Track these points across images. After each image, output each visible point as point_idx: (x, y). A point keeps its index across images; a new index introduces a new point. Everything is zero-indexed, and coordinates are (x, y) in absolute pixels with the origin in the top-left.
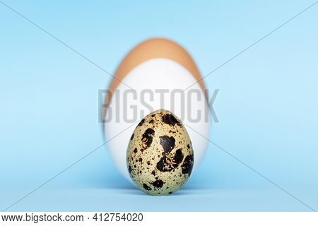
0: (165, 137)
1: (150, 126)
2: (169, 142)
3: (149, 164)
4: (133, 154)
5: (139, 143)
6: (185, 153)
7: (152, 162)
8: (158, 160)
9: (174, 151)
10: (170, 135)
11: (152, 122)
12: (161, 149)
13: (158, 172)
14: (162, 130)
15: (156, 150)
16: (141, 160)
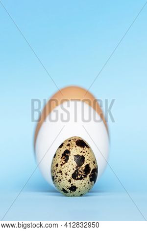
0: (78, 156)
1: (68, 148)
2: (80, 159)
3: (66, 175)
4: (55, 168)
5: (59, 160)
6: (92, 167)
7: (68, 173)
8: (72, 172)
9: (84, 166)
10: (81, 154)
11: (69, 145)
12: (75, 164)
13: (73, 181)
14: (75, 151)
15: (71, 165)
16: (61, 172)
